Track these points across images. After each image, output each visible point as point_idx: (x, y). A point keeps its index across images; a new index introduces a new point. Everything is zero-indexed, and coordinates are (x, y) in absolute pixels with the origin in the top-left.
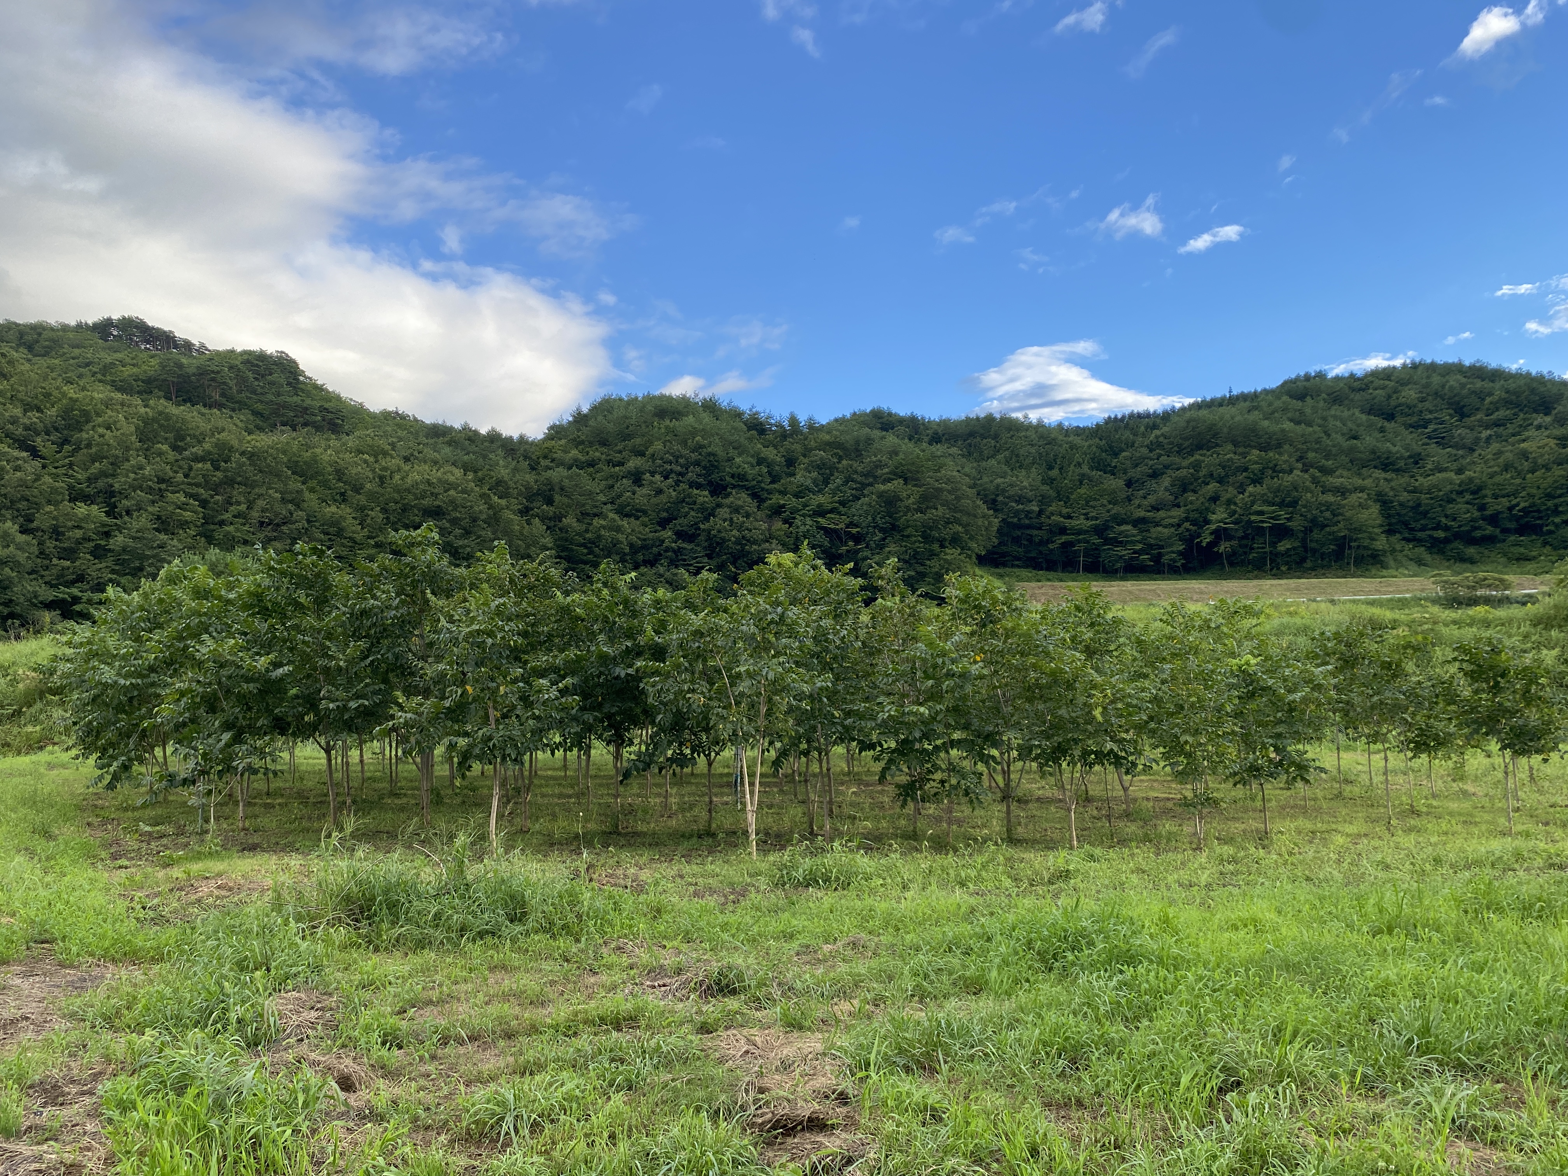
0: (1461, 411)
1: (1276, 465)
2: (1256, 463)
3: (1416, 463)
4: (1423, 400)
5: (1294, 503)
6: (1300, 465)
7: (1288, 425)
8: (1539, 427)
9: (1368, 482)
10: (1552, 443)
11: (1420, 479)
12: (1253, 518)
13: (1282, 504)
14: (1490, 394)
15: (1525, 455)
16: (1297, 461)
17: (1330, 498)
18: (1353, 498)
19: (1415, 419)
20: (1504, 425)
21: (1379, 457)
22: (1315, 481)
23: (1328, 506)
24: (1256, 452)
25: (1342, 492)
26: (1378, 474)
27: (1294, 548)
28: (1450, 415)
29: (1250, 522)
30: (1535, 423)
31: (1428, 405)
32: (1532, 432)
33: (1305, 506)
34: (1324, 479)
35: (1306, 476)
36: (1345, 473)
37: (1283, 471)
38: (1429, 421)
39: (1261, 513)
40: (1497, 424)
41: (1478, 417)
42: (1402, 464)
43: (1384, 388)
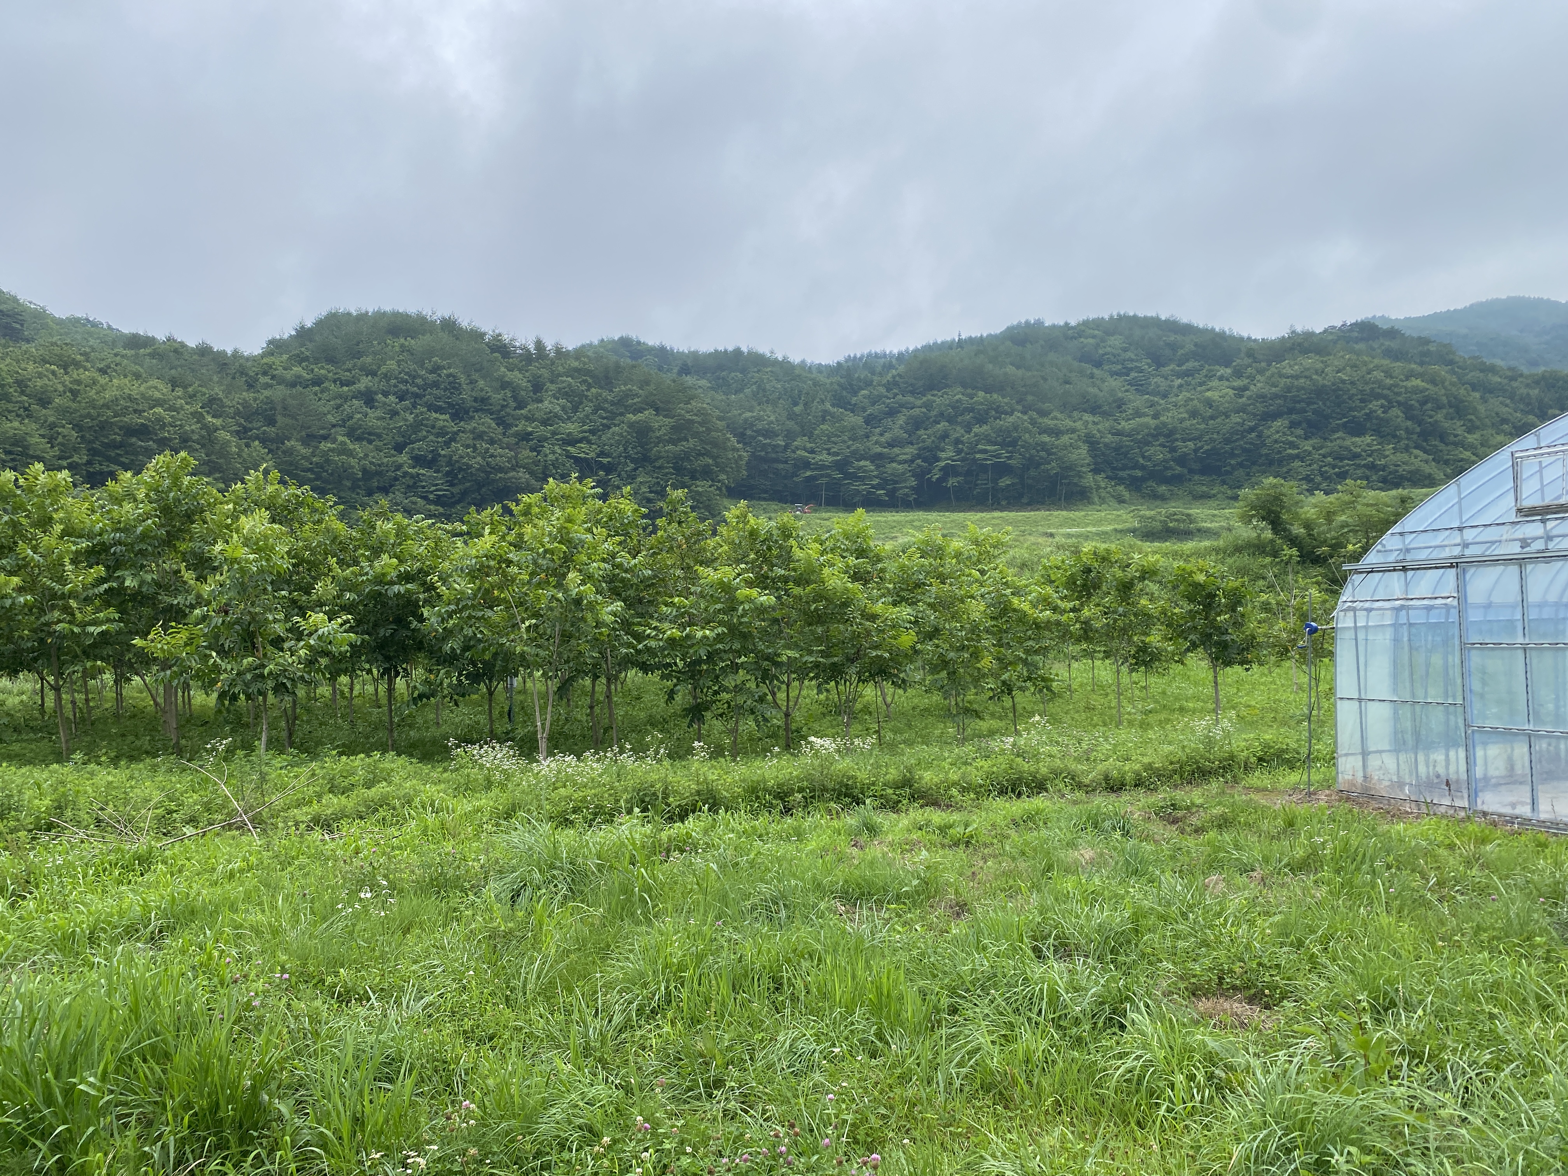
0: (1158, 362)
1: (999, 407)
2: (982, 404)
3: (1119, 407)
4: (1125, 350)
5: (1014, 443)
6: (1020, 407)
7: (1010, 369)
8: (1221, 378)
9: (1079, 425)
10: (1231, 392)
11: (1123, 423)
12: (978, 456)
13: (1003, 445)
14: (1182, 347)
15: (1209, 403)
16: (1018, 403)
17: (1046, 438)
18: (1065, 439)
19: (1120, 367)
20: (1192, 375)
21: (1088, 401)
22: (1033, 422)
23: (1043, 446)
24: (981, 394)
25: (1057, 433)
26: (1087, 417)
27: (1013, 484)
28: (1148, 364)
29: (975, 460)
30: (1219, 374)
31: (1130, 355)
32: (1215, 383)
33: (1023, 447)
34: (1040, 420)
35: (1026, 417)
36: (1059, 416)
37: (1006, 413)
38: (1131, 369)
39: (985, 451)
40: (1188, 374)
41: (1172, 367)
42: (1106, 408)
43: (1094, 337)
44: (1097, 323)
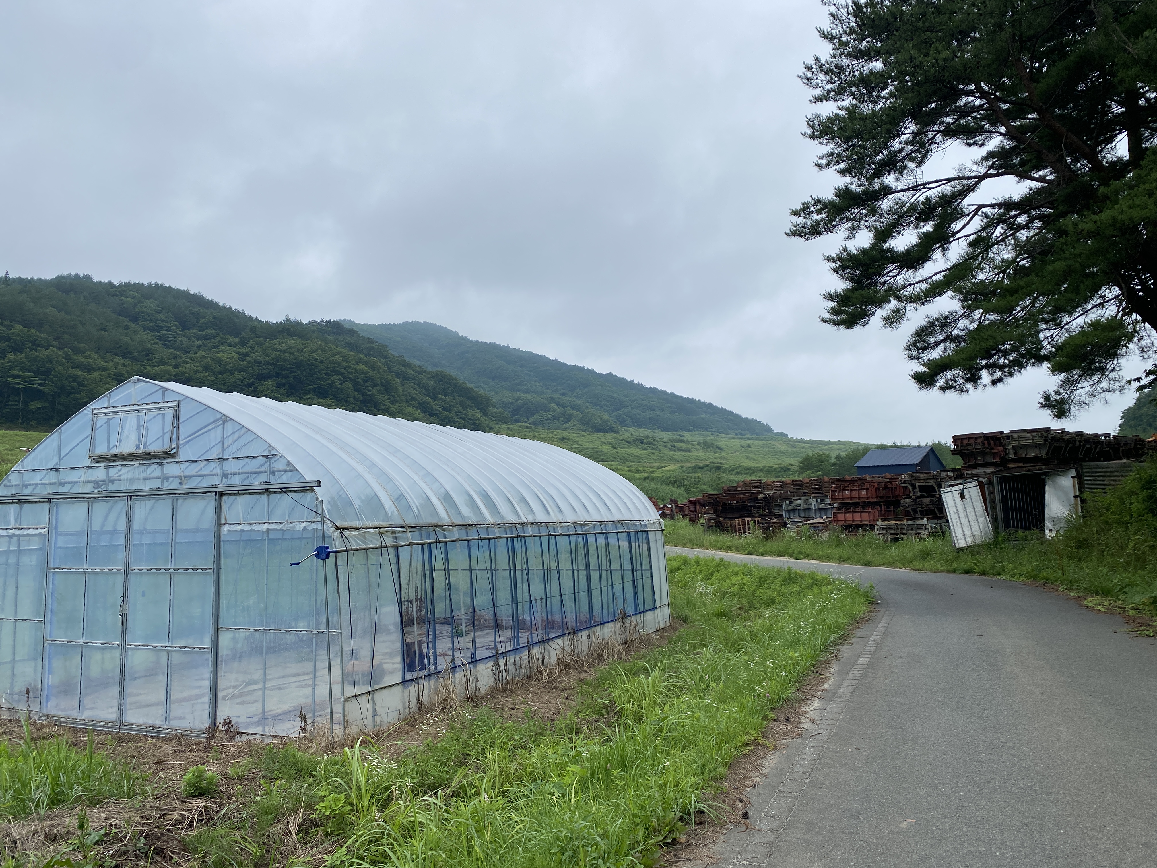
0: (184, 325)
1: (36, 340)
2: (18, 335)
3: (147, 355)
4: (158, 312)
5: (48, 372)
6: (56, 343)
7: (51, 311)
8: (230, 345)
9: (110, 365)
10: (236, 356)
11: (148, 368)
12: (9, 380)
13: (37, 373)
14: (204, 318)
15: (219, 362)
16: (55, 339)
17: (78, 372)
18: (96, 375)
19: (152, 324)
20: (210, 339)
21: (120, 347)
22: (68, 358)
23: (75, 377)
24: (19, 327)
25: (89, 369)
26: (119, 360)
27: (43, 408)
28: (176, 325)
29: (7, 383)
30: (228, 341)
31: (162, 316)
32: (225, 348)
33: (55, 376)
34: (75, 357)
35: (60, 353)
36: (93, 355)
37: (42, 347)
38: (162, 328)
39: (18, 377)
40: (206, 338)
41: (194, 331)
42: (135, 354)
43: (133, 297)
44: (138, 287)
